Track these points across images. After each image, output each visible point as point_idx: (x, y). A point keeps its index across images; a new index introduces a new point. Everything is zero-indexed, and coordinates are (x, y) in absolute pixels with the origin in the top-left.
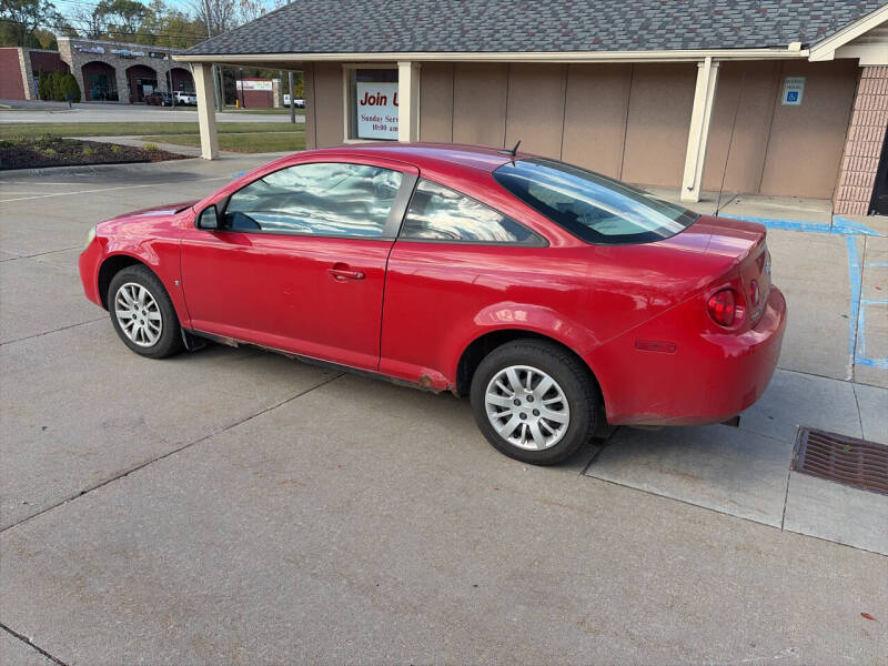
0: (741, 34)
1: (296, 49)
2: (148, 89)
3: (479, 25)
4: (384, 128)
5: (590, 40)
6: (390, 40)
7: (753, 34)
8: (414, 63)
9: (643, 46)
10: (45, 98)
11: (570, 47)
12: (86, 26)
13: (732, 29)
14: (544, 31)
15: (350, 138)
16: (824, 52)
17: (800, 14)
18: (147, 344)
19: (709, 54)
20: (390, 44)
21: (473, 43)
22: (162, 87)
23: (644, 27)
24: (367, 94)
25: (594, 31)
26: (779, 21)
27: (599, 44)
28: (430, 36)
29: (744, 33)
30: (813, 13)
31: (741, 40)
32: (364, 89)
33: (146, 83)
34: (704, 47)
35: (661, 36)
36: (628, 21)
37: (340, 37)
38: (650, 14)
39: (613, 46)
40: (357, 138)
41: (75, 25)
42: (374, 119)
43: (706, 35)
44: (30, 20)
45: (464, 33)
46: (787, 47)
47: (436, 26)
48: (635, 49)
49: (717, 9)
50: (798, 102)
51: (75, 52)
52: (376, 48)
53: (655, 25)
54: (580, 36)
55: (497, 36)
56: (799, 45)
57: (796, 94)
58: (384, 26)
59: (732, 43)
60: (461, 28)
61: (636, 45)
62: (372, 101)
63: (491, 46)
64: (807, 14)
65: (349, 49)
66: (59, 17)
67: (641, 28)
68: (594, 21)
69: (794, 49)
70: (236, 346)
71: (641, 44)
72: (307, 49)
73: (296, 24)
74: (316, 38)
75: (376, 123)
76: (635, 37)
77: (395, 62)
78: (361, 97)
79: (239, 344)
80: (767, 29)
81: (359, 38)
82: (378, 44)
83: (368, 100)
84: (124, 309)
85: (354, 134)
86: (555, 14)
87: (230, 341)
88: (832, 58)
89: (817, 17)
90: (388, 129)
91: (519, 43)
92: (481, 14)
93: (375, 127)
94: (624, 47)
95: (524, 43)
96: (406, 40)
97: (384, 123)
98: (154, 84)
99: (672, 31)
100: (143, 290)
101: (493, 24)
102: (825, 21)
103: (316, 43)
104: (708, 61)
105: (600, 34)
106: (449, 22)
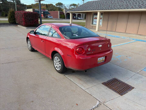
1: (83, 10)
2: (74, 17)
5: (131, 7)
9: (141, 8)
10: (61, 18)
11: (127, 8)
12: (68, 8)
14: (123, 6)
20: (97, 9)
22: (77, 17)
32: (94, 16)
33: (75, 16)
36: (139, 3)
37: (90, 8)
39: (135, 8)
40: (93, 24)
41: (67, 8)
42: (96, 21)
44: (61, 7)
45: (109, 6)
47: (105, 5)
51: (66, 12)
52: (95, 10)
62: (96, 18)
66: (65, 7)
67: (142, 5)
68: (133, 4)
72: (85, 10)
74: (87, 8)
76: (140, 6)
77: (97, 12)
78: (94, 18)
86: (126, 3)
98: (76, 16)
105: (133, 6)
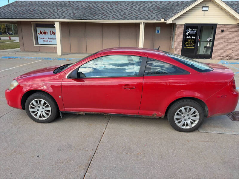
0: (149, 17)
1: (18, 17)
3: (78, 12)
4: (47, 41)
5: (111, 17)
6: (51, 15)
7: (151, 17)
8: (60, 22)
9: (126, 19)
13: (146, 15)
14: (98, 14)
15: (36, 44)
16: (169, 22)
17: (160, 12)
18: (44, 119)
19: (143, 21)
20: (51, 16)
21: (78, 17)
23: (125, 14)
24: (40, 31)
25: (112, 15)
26: (156, 14)
27: (114, 18)
28: (64, 14)
29: (149, 16)
30: (163, 12)
31: (149, 18)
32: (39, 30)
34: (141, 20)
35: (130, 17)
36: (120, 13)
37: (33, 14)
38: (125, 11)
39: (118, 19)
40: (38, 44)
42: (44, 38)
43: (140, 17)
45: (74, 14)
46: (160, 20)
47: (64, 12)
48: (124, 20)
49: (141, 10)
50: (159, 33)
52: (47, 18)
53: (127, 14)
54: (109, 16)
55: (85, 15)
56: (163, 19)
57: (159, 31)
58: (47, 11)
59: (147, 19)
60: (73, 12)
61: (124, 19)
62: (42, 33)
63: (84, 18)
64: (162, 12)
65: (37, 18)
68: (111, 12)
69: (162, 21)
70: (85, 114)
71: (125, 18)
72: (22, 17)
73: (15, 10)
74: (24, 14)
75: (44, 40)
76: (123, 17)
77: (54, 22)
78: (38, 32)
79: (85, 113)
80: (154, 16)
81: (40, 14)
82: (47, 16)
83: (41, 33)
84: (33, 108)
85: (37, 43)
87: (81, 113)
88: (171, 23)
89: (164, 13)
90: (49, 41)
91: (92, 17)
92: (78, 9)
93: (44, 41)
94: (121, 19)
95: (93, 17)
96: (56, 15)
97: (47, 40)
99: (132, 16)
100: (43, 101)
101: (82, 12)
102: (167, 14)
103: (25, 16)
104: (143, 23)
105: (113, 16)
106: (68, 11)
